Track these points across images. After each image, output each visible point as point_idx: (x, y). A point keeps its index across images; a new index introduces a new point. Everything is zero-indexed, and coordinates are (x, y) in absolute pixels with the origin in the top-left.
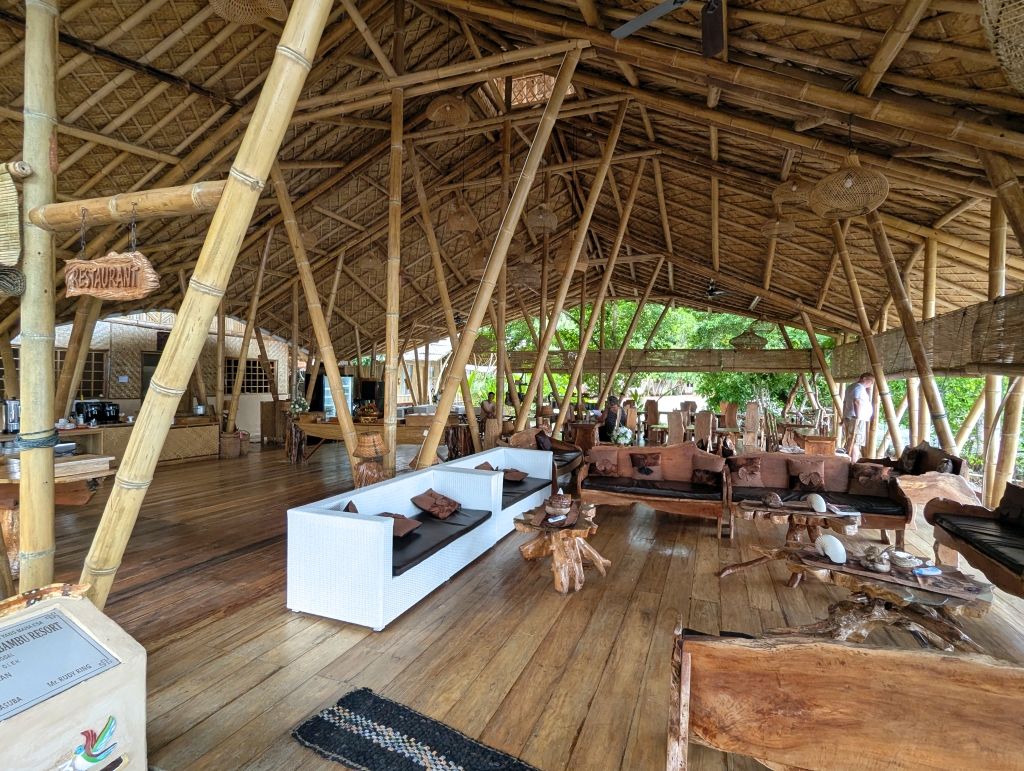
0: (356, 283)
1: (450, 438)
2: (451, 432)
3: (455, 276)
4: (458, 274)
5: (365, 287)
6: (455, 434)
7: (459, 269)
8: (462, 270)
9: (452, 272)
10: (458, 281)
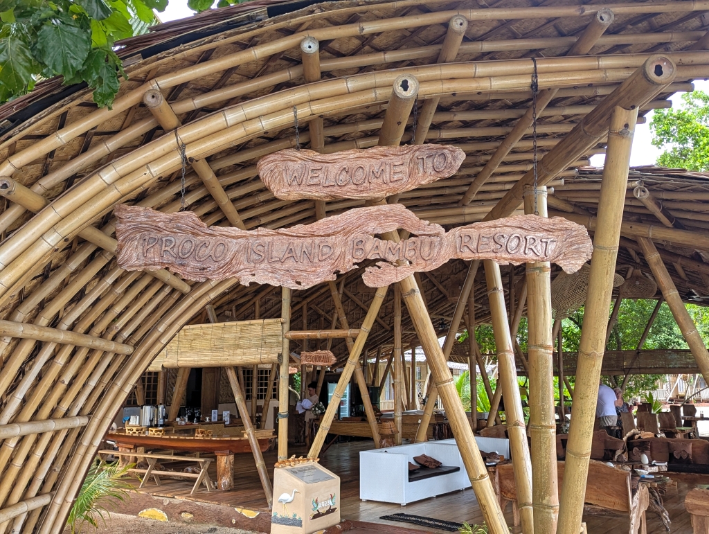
0: (352, 300)
1: (437, 432)
2: (437, 427)
3: (438, 289)
4: (441, 287)
5: (360, 303)
6: (441, 429)
7: (441, 283)
8: (444, 283)
9: (435, 286)
10: (441, 292)
